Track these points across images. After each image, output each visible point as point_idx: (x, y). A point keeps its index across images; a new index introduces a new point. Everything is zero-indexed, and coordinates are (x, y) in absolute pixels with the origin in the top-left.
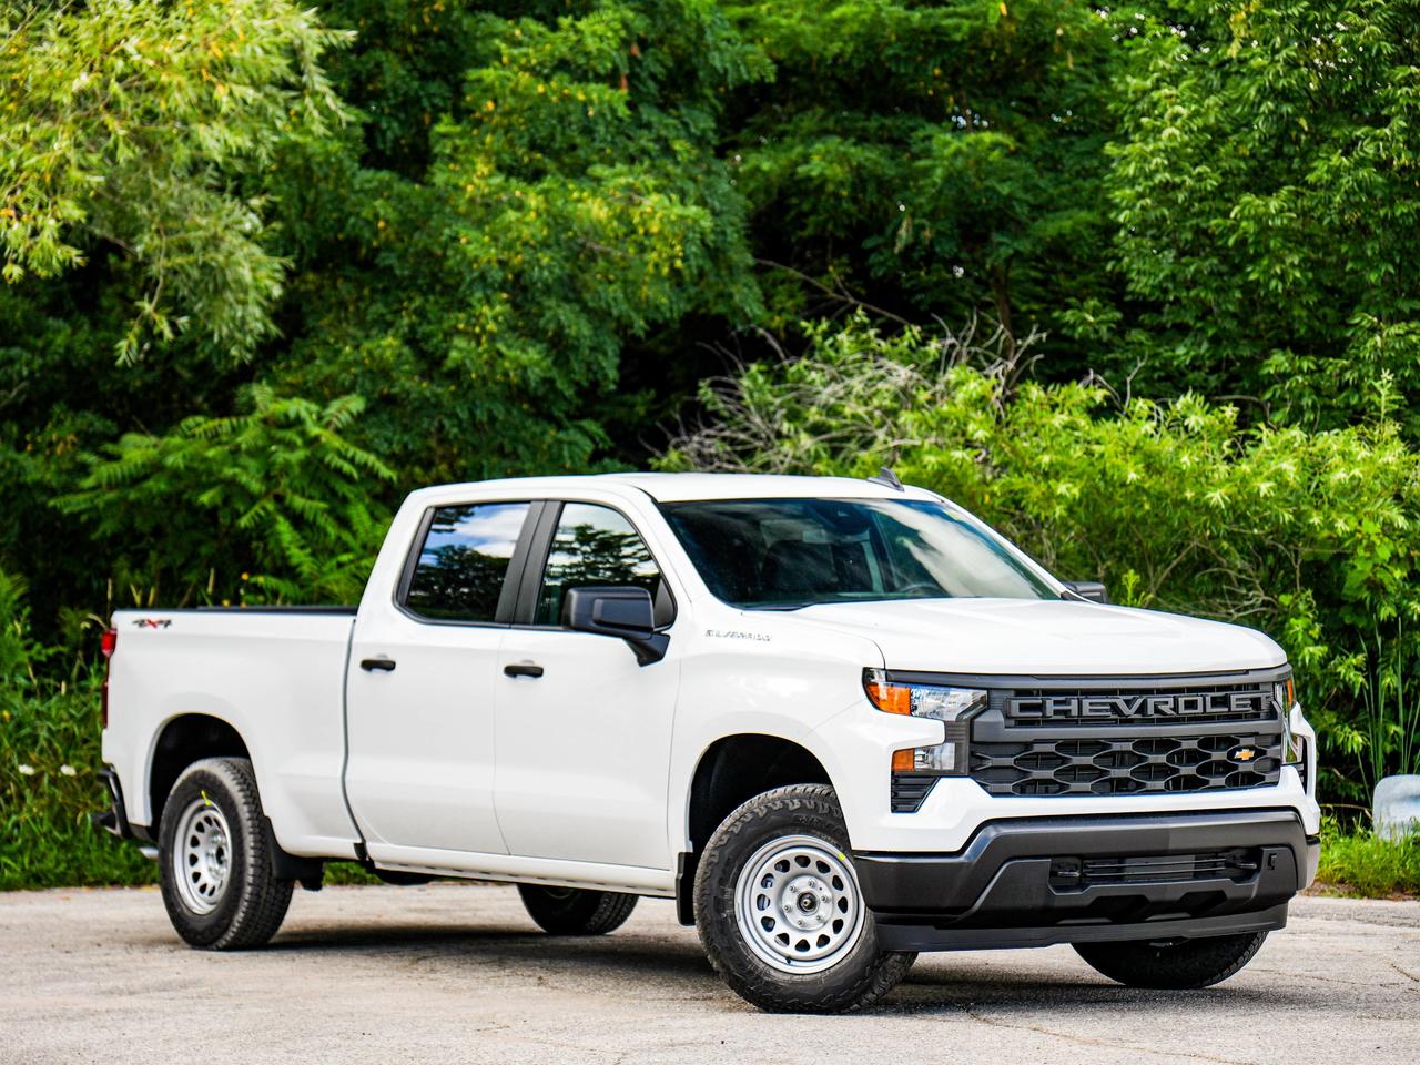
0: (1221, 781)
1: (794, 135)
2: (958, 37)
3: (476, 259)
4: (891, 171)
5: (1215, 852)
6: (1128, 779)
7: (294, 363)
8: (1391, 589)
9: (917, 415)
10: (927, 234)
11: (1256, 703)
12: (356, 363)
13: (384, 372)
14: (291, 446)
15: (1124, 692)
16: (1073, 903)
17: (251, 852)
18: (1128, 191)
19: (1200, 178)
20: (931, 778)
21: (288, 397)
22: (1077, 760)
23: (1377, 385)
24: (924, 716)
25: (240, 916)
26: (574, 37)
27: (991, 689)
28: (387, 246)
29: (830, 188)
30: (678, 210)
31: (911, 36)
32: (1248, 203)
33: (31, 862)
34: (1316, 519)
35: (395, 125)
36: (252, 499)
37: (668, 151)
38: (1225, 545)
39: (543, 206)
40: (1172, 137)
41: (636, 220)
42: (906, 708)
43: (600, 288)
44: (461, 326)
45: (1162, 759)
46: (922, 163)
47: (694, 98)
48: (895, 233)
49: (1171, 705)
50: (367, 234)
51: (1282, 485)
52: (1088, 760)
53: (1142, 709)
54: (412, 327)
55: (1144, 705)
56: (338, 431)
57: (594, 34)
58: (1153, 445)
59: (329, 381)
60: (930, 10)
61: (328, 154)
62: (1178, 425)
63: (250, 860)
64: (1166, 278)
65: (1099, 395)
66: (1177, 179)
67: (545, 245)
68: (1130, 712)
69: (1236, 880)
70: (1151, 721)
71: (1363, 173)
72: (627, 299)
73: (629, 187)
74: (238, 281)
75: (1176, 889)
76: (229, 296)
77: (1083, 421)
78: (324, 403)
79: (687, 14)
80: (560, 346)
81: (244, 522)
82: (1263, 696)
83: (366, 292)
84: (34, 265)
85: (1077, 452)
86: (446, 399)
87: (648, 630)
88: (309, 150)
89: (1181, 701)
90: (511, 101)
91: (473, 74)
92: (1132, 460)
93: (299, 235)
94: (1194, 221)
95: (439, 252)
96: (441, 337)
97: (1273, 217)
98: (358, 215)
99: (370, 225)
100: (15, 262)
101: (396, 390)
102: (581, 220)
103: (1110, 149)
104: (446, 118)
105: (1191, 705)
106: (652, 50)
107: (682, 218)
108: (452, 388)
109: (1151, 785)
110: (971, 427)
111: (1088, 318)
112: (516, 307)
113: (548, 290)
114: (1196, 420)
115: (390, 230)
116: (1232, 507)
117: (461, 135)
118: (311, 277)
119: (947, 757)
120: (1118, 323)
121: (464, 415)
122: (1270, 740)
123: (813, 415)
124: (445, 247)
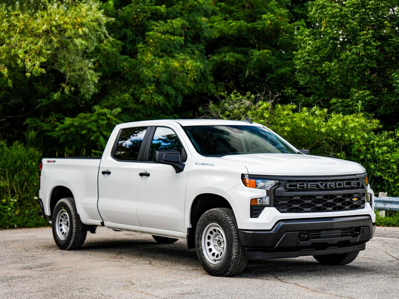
0: (348, 207)
1: (222, 52)
2: (259, 29)
3: (147, 76)
4: (244, 60)
5: (347, 229)
6: (321, 207)
7: (105, 101)
8: (363, 152)
9: (251, 112)
10: (252, 73)
11: (358, 184)
12: (120, 100)
13: (125, 103)
14: (104, 120)
15: (320, 181)
16: (305, 245)
17: (75, 224)
18: (298, 61)
19: (315, 58)
20: (262, 207)
21: (103, 108)
22: (306, 202)
23: (358, 104)
24: (260, 188)
25: (72, 241)
26: (171, 24)
27: (280, 180)
28: (127, 73)
29: (230, 63)
30: (195, 64)
31: (248, 29)
32: (327, 64)
33: (37, 220)
34: (346, 135)
35: (130, 46)
36: (94, 132)
37: (194, 53)
38: (324, 141)
39: (163, 64)
40: (309, 49)
41: (185, 66)
42: (255, 186)
43: (177, 82)
44: (144, 91)
45: (331, 201)
46: (251, 57)
47: (200, 42)
48: (245, 74)
49: (334, 185)
50: (122, 70)
51: (338, 127)
52: (310, 201)
53: (326, 186)
54: (133, 92)
55: (326, 184)
56: (115, 116)
57: (176, 23)
58: (307, 118)
59: (113, 105)
60: (252, 24)
61: (113, 51)
62: (313, 114)
63: (74, 226)
64: (308, 81)
65: (295, 107)
66: (310, 58)
67: (164, 72)
68: (322, 187)
69: (353, 237)
70: (328, 190)
71: (354, 56)
72: (184, 85)
73: (183, 59)
74: (88, 79)
75: (336, 240)
76: (85, 82)
77: (291, 113)
78: (111, 109)
79: (198, 22)
80: (167, 96)
81: (92, 138)
82: (360, 182)
83: (122, 84)
84: (34, 73)
85: (289, 120)
86: (140, 109)
87: (179, 163)
88: (108, 50)
89: (337, 183)
90: (156, 40)
91: (147, 33)
92: (302, 122)
93: (106, 70)
94: (314, 68)
95: (139, 74)
96: (139, 94)
97: (332, 67)
98: (120, 66)
99: (123, 68)
100: (29, 72)
101: (129, 107)
102: (172, 67)
103: (294, 52)
104: (141, 43)
105: (340, 185)
106: (190, 30)
107: (196, 66)
108: (142, 106)
109: (328, 209)
110: (265, 114)
111: (289, 91)
112: (157, 87)
113: (164, 83)
114: (318, 112)
115: (128, 69)
116: (326, 132)
117: (144, 47)
118: (110, 81)
119: (267, 201)
120: (296, 92)
121: (144, 113)
122: (362, 195)
123: (227, 113)
124: (140, 73)
